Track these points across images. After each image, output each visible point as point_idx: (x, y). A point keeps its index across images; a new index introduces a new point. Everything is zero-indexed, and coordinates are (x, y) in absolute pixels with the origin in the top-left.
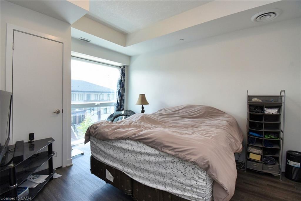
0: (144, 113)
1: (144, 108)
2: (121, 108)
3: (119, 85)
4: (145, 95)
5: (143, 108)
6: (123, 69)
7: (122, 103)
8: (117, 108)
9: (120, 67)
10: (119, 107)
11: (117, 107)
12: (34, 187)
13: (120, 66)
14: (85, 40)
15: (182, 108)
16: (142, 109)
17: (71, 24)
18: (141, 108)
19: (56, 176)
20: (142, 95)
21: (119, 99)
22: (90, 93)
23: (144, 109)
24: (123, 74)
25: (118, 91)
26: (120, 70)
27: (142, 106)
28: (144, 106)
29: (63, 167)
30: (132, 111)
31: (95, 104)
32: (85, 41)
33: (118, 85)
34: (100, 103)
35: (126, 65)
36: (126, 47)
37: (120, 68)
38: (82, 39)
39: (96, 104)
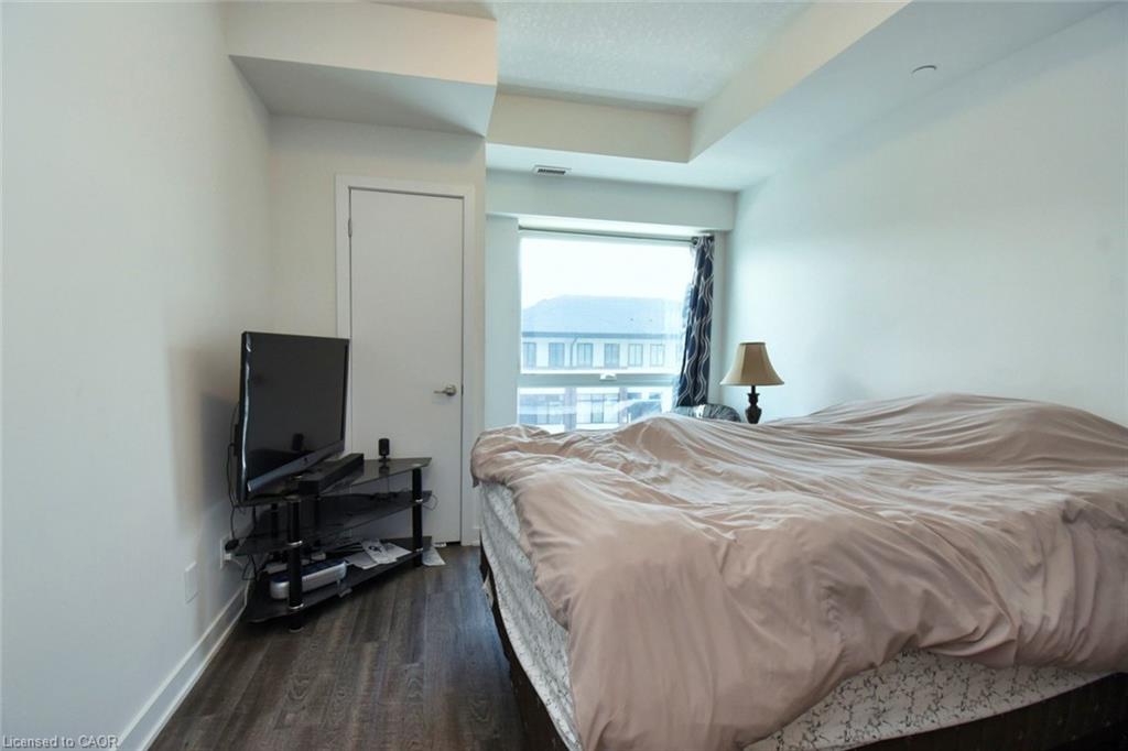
0: (756, 422)
1: (759, 397)
2: (695, 393)
3: (689, 310)
4: (767, 346)
5: (753, 398)
6: (703, 247)
7: (701, 377)
8: (680, 394)
9: (694, 241)
10: (689, 391)
11: (682, 390)
12: (365, 568)
13: (693, 238)
14: (548, 171)
15: (898, 409)
16: (749, 405)
17: (484, 135)
18: (747, 397)
19: (435, 560)
20: (747, 344)
21: (687, 362)
22: (589, 340)
23: (758, 404)
24: (705, 265)
25: (685, 330)
26: (695, 253)
27: (750, 392)
28: (758, 389)
29: (463, 544)
30: (731, 409)
31: (599, 375)
32: (551, 176)
33: (686, 308)
34: (618, 375)
35: (717, 231)
36: (691, 163)
37: (695, 243)
38: (540, 171)
39: (603, 377)
